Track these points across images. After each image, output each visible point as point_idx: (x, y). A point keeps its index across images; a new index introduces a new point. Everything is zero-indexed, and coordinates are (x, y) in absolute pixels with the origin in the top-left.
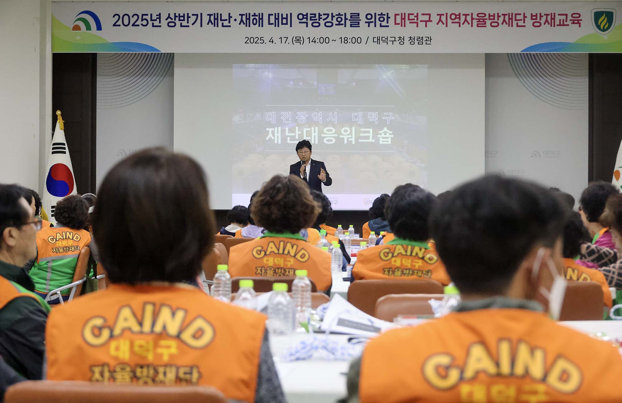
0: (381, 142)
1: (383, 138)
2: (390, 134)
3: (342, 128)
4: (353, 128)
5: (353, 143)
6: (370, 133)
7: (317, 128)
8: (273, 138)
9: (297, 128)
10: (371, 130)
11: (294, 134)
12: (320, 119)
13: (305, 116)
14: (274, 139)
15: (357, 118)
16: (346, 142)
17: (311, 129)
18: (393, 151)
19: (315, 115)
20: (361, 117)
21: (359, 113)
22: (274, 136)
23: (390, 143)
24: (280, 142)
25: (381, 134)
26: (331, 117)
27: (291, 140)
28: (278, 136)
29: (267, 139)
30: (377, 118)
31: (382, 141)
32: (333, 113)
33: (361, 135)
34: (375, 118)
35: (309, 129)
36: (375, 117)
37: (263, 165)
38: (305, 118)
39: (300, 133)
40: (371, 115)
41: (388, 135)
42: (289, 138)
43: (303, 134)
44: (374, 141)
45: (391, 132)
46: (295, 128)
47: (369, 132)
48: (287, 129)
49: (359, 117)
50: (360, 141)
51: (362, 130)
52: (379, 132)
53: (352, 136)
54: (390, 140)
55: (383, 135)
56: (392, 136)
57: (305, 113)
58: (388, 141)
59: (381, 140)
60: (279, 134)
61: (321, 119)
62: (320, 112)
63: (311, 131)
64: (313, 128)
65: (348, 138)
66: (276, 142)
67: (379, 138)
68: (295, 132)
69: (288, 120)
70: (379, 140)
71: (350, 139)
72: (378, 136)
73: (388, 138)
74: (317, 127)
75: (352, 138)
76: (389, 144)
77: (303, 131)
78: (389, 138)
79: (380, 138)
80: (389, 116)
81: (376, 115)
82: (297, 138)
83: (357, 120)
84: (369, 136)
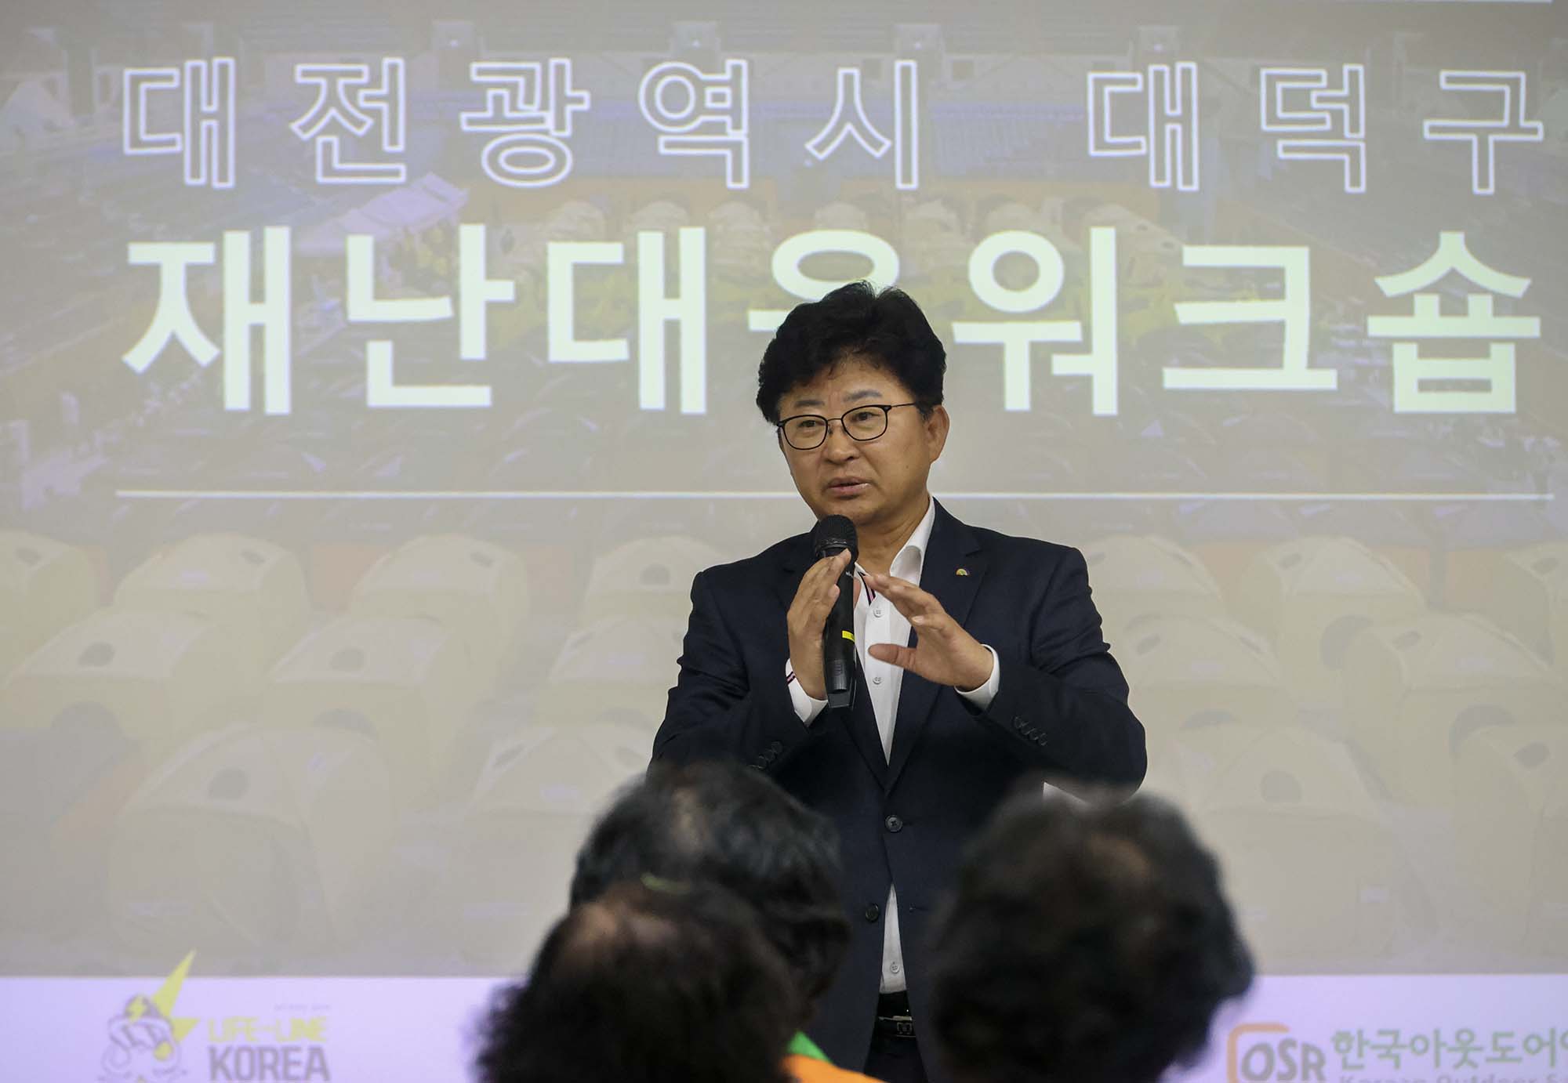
0: (1407, 399)
1: (1430, 347)
2: (1503, 305)
3: (978, 236)
4: (1103, 242)
5: (1105, 401)
6: (1279, 294)
7: (692, 241)
8: (202, 350)
9: (472, 239)
10: (1294, 262)
11: (435, 309)
12: (733, 135)
13: (562, 100)
14: (218, 363)
15: (1146, 133)
16: (1017, 395)
17: (631, 252)
18: (1543, 489)
19: (675, 97)
20: (1185, 120)
21: (1159, 76)
22: (212, 324)
23: (1502, 399)
24: (278, 401)
25: (1403, 305)
26: (849, 114)
27: (403, 375)
28: (257, 333)
29: (140, 357)
30: (1354, 128)
31: (1425, 386)
32: (871, 71)
33: (1190, 313)
34: (1337, 132)
35: (610, 253)
36: (1337, 116)
37: (101, 654)
38: (560, 125)
39: (504, 290)
40: (1297, 100)
41: (1479, 319)
42: (380, 356)
43: (542, 305)
44: (1326, 380)
45: (1516, 286)
46: (449, 246)
47: (1269, 284)
48: (360, 252)
49: (1162, 119)
50: (1176, 378)
51: (1196, 256)
52: (1392, 285)
53: (1087, 331)
54: (1501, 367)
55: (1428, 319)
56: (1530, 327)
57: (560, 69)
58: (1483, 386)
59: (1408, 366)
60: (276, 313)
61: (741, 135)
62: (730, 62)
63: (629, 269)
64: (651, 245)
65: (1041, 355)
66: (236, 396)
67: (1386, 345)
68: (446, 284)
69: (367, 148)
70: (1386, 378)
71: (1063, 365)
72: (1379, 326)
73: (1477, 347)
74: (693, 223)
75: (1083, 347)
76: (1494, 419)
77: (539, 277)
78: (1495, 348)
79: (1398, 349)
80: (1488, 105)
81: (1352, 100)
82: (473, 345)
83: (1146, 146)
84: (1279, 327)
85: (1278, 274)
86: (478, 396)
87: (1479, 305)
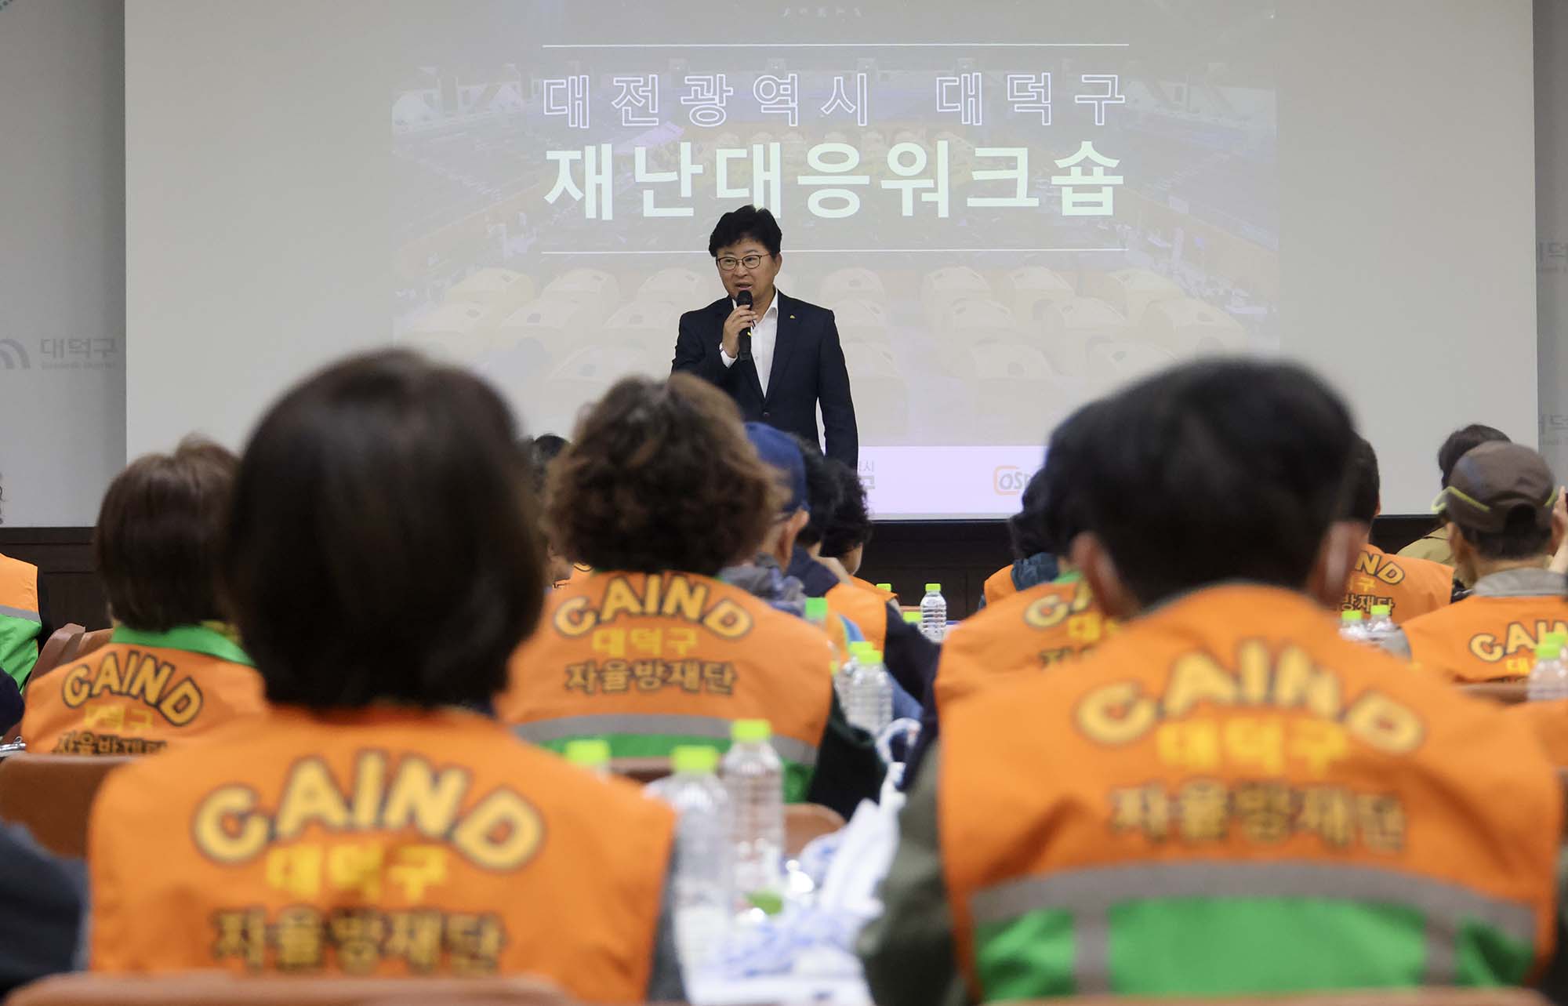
0: (1068, 210)
1: (1078, 189)
2: (1108, 171)
3: (891, 145)
4: (942, 147)
5: (943, 212)
6: (1015, 168)
7: (775, 148)
8: (577, 195)
9: (686, 148)
10: (1021, 154)
11: (671, 177)
12: (791, 105)
13: (722, 91)
14: (583, 199)
15: (960, 102)
16: (907, 210)
17: (750, 153)
18: (1125, 248)
19: (767, 90)
20: (976, 96)
21: (966, 78)
22: (580, 183)
23: (1107, 210)
24: (607, 215)
25: (1066, 171)
26: (839, 96)
27: (657, 204)
28: (599, 187)
29: (551, 198)
30: (1046, 99)
31: (1075, 204)
32: (848, 78)
33: (978, 175)
34: (1039, 101)
35: (742, 153)
36: (1039, 94)
37: (535, 318)
38: (721, 101)
39: (699, 169)
40: (1022, 88)
41: (1098, 177)
42: (648, 196)
43: (715, 175)
44: (1034, 202)
45: (1113, 163)
46: (676, 151)
47: (1011, 163)
48: (640, 154)
49: (967, 96)
50: (972, 202)
51: (981, 152)
52: (1061, 163)
53: (936, 183)
54: (1107, 196)
55: (1077, 177)
56: (1119, 180)
57: (721, 78)
58: (1099, 204)
59: (1068, 197)
60: (606, 179)
61: (795, 105)
62: (790, 75)
63: (750, 159)
64: (758, 150)
65: (917, 193)
66: (590, 213)
67: (1059, 187)
68: (676, 167)
69: (643, 111)
70: (1059, 201)
71: (926, 197)
72: (1056, 180)
73: (1097, 188)
74: (775, 141)
75: (934, 190)
76: (1104, 218)
77: (713, 163)
78: (1104, 189)
79: (1064, 189)
80: (1101, 89)
81: (1045, 87)
82: (686, 191)
83: (960, 107)
84: (1016, 180)
85: (1015, 159)
86: (688, 212)
87: (1098, 172)
